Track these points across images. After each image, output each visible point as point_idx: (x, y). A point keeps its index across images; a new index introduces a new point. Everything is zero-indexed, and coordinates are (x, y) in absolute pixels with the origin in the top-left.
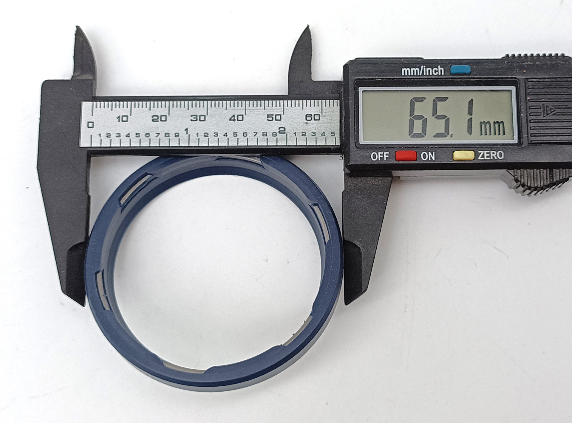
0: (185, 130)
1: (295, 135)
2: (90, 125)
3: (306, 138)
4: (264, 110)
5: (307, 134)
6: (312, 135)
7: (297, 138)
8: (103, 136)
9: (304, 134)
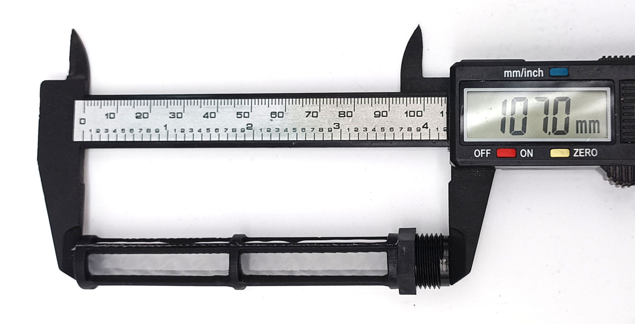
0: (165, 126)
1: (261, 131)
2: (82, 121)
3: (271, 134)
4: (234, 108)
5: (271, 130)
6: (276, 131)
7: (262, 134)
8: (94, 131)
9: (269, 130)
